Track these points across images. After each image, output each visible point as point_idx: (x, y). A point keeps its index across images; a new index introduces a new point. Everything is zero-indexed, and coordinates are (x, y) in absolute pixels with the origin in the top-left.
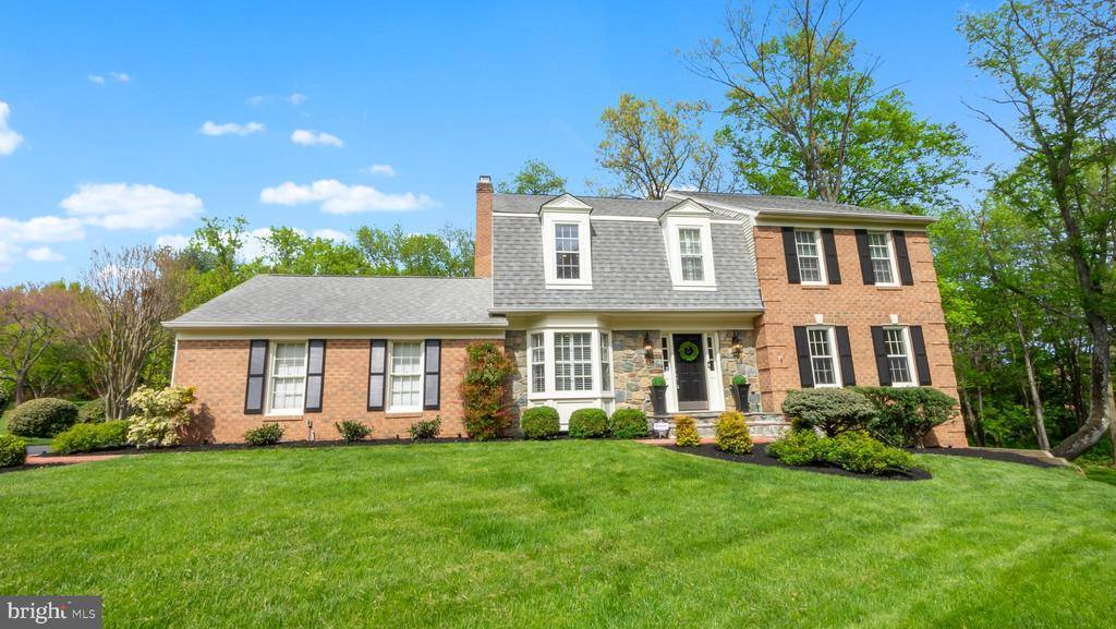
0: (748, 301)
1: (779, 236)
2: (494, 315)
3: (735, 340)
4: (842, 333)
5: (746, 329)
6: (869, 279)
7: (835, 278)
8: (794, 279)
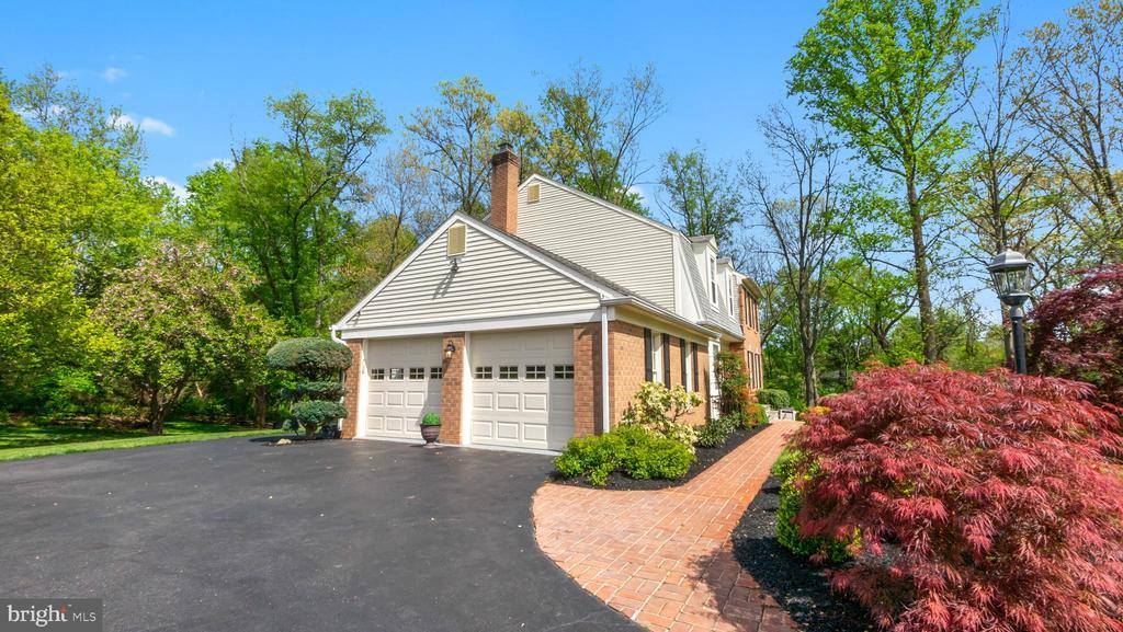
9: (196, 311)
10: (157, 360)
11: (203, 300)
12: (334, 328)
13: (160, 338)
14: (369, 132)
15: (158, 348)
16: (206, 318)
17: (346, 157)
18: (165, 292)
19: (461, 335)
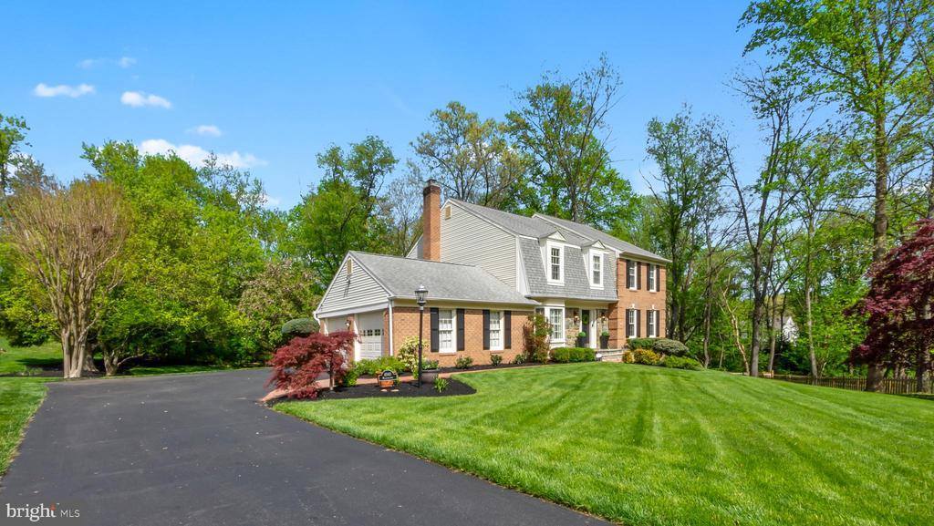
0: (613, 297)
1: (625, 264)
2: (529, 298)
3: (603, 314)
4: (639, 311)
5: (608, 309)
6: (648, 289)
7: (639, 288)
8: (628, 287)
9: (284, 302)
10: (268, 330)
11: (289, 296)
12: (314, 313)
13: (268, 318)
14: (388, 161)
15: (267, 324)
16: (290, 305)
17: (371, 185)
18: (270, 292)
19: (352, 315)
